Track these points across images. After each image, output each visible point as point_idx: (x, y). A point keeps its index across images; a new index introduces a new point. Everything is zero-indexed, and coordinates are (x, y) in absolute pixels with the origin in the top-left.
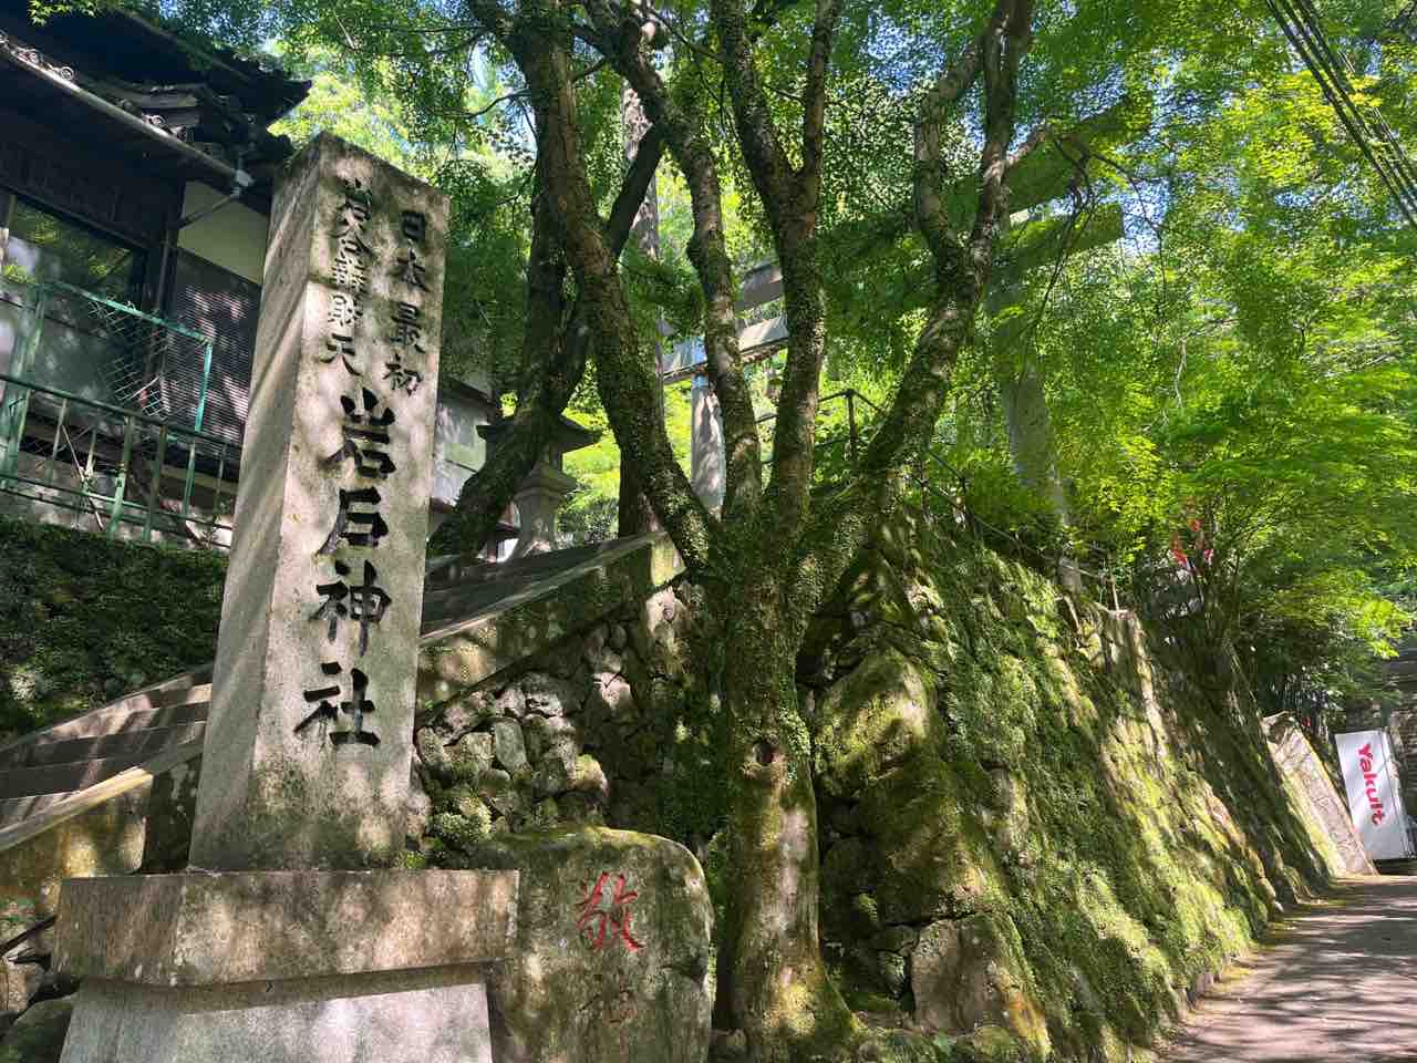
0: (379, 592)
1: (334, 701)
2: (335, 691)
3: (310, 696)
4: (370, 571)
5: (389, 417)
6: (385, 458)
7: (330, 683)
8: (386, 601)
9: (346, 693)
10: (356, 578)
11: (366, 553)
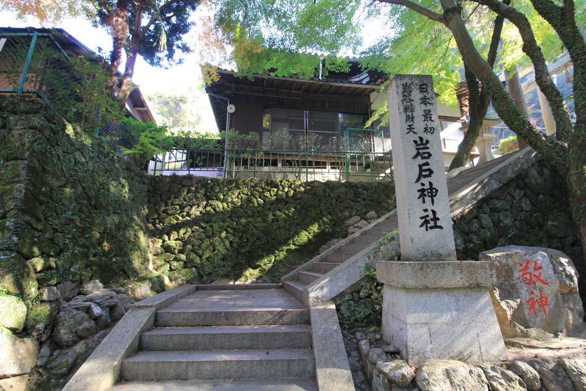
0: (435, 189)
1: (428, 219)
2: (428, 216)
3: (421, 218)
4: (431, 184)
5: (427, 142)
6: (428, 153)
7: (426, 214)
8: (437, 191)
9: (431, 216)
10: (427, 186)
11: (429, 179)
